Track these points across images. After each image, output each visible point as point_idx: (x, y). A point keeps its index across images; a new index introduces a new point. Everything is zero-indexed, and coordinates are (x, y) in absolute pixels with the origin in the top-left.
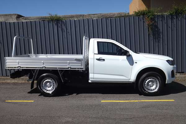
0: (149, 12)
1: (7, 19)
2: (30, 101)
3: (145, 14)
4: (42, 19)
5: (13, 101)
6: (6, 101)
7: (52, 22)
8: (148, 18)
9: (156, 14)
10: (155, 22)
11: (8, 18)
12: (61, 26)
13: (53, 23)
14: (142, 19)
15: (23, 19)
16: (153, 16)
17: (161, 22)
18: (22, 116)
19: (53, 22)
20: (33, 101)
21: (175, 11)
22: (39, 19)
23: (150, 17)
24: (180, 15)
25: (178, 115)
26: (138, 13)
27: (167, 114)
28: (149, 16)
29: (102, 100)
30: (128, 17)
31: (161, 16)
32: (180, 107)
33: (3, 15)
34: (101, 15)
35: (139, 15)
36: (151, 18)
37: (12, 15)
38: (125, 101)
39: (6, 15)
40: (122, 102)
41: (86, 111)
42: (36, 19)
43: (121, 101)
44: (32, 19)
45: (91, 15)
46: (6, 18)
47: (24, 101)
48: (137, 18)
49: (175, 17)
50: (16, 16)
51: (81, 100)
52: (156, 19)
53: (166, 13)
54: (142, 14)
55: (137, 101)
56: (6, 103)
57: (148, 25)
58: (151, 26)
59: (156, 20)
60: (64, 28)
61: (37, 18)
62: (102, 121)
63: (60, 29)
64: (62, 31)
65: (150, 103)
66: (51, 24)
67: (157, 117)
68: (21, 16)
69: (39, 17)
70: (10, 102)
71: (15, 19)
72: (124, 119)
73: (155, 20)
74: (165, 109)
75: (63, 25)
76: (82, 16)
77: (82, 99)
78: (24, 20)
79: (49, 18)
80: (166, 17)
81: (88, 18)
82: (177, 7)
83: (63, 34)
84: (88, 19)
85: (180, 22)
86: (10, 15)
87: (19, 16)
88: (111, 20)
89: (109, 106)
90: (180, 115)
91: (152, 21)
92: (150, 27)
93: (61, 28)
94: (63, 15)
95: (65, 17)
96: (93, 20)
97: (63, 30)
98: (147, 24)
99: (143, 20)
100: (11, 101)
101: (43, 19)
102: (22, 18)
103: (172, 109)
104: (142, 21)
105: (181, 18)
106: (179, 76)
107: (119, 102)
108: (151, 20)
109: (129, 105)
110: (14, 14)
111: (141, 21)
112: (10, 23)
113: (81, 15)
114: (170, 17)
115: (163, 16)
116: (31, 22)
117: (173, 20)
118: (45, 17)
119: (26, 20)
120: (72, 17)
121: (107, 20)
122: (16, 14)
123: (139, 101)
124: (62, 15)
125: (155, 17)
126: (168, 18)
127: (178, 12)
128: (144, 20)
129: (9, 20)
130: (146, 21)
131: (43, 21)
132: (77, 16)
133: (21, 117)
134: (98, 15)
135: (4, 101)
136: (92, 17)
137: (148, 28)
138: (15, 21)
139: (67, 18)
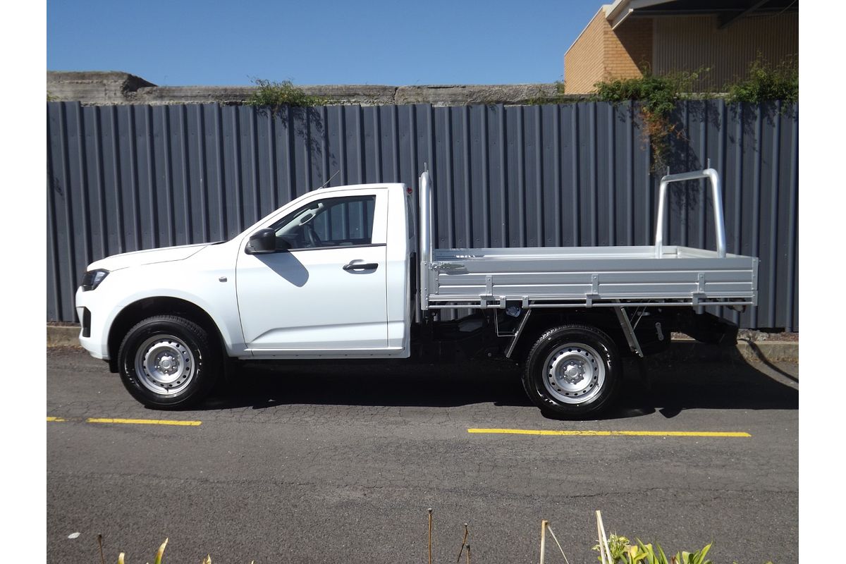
0: (655, 88)
1: (85, 91)
2: (188, 423)
3: (643, 94)
4: (227, 96)
5: (116, 421)
6: (92, 420)
7: (269, 113)
8: (652, 110)
9: (683, 95)
10: (679, 127)
11: (88, 87)
12: (305, 131)
13: (272, 117)
14: (628, 114)
15: (148, 93)
16: (673, 102)
17: (702, 125)
18: (163, 478)
19: (272, 113)
20: (198, 423)
21: (758, 87)
22: (217, 97)
23: (660, 106)
24: (777, 103)
25: (770, 489)
26: (613, 91)
27: (726, 485)
28: (655, 104)
29: (472, 426)
30: (574, 104)
31: (704, 106)
32: (772, 461)
33: (67, 75)
34: (465, 92)
35: (618, 100)
36: (665, 114)
37: (107, 76)
38: (561, 433)
39: (82, 76)
40: (548, 437)
41: (414, 467)
42: (204, 96)
43: (544, 433)
44: (186, 97)
45: (425, 92)
46: (80, 88)
47: (161, 422)
48: (610, 108)
49: (758, 112)
50: (121, 82)
51: (388, 423)
52: (684, 114)
53: (723, 94)
54: (630, 93)
55: (608, 433)
56: (91, 428)
57: (651, 136)
58: (663, 142)
59: (684, 122)
60: (317, 135)
61: (206, 94)
62: (480, 503)
63: (300, 142)
64: (309, 149)
65: (659, 441)
66: (265, 122)
67: (690, 496)
68: (142, 83)
69: (215, 91)
70: (106, 426)
71: (119, 94)
72: (565, 500)
73: (680, 120)
74: (717, 466)
75: (313, 125)
76: (387, 92)
77: (392, 419)
78: (155, 98)
79: (259, 94)
80: (720, 110)
81: (412, 99)
82: (766, 71)
83: (313, 161)
84: (414, 107)
85: (775, 130)
86: (99, 75)
87: (134, 84)
88: (505, 111)
89: (502, 451)
90: (777, 490)
91: (666, 125)
92: (660, 148)
93: (306, 136)
94: (315, 86)
95: (322, 94)
96: (433, 110)
97: (314, 145)
98: (647, 133)
99: (632, 117)
100: (109, 421)
101: (234, 100)
102: (147, 89)
103: (744, 464)
104: (629, 121)
105: (780, 115)
106: (766, 343)
107: (539, 436)
108: (665, 118)
109: (580, 448)
110: (112, 74)
111: (624, 121)
112: (98, 109)
113: (385, 89)
114: (739, 110)
115: (709, 106)
116: (184, 107)
117: (749, 124)
118: (242, 90)
119: (161, 97)
120: (350, 95)
121: (490, 112)
122: (120, 75)
123: (615, 433)
124: (310, 86)
125: (679, 110)
126: (730, 114)
127: (771, 91)
128: (635, 120)
129: (93, 98)
130: (644, 125)
131: (233, 108)
132: (370, 93)
133: (163, 482)
134: (451, 91)
135: (82, 420)
136: (431, 99)
137: (652, 151)
138: (118, 102)
139: (333, 97)
